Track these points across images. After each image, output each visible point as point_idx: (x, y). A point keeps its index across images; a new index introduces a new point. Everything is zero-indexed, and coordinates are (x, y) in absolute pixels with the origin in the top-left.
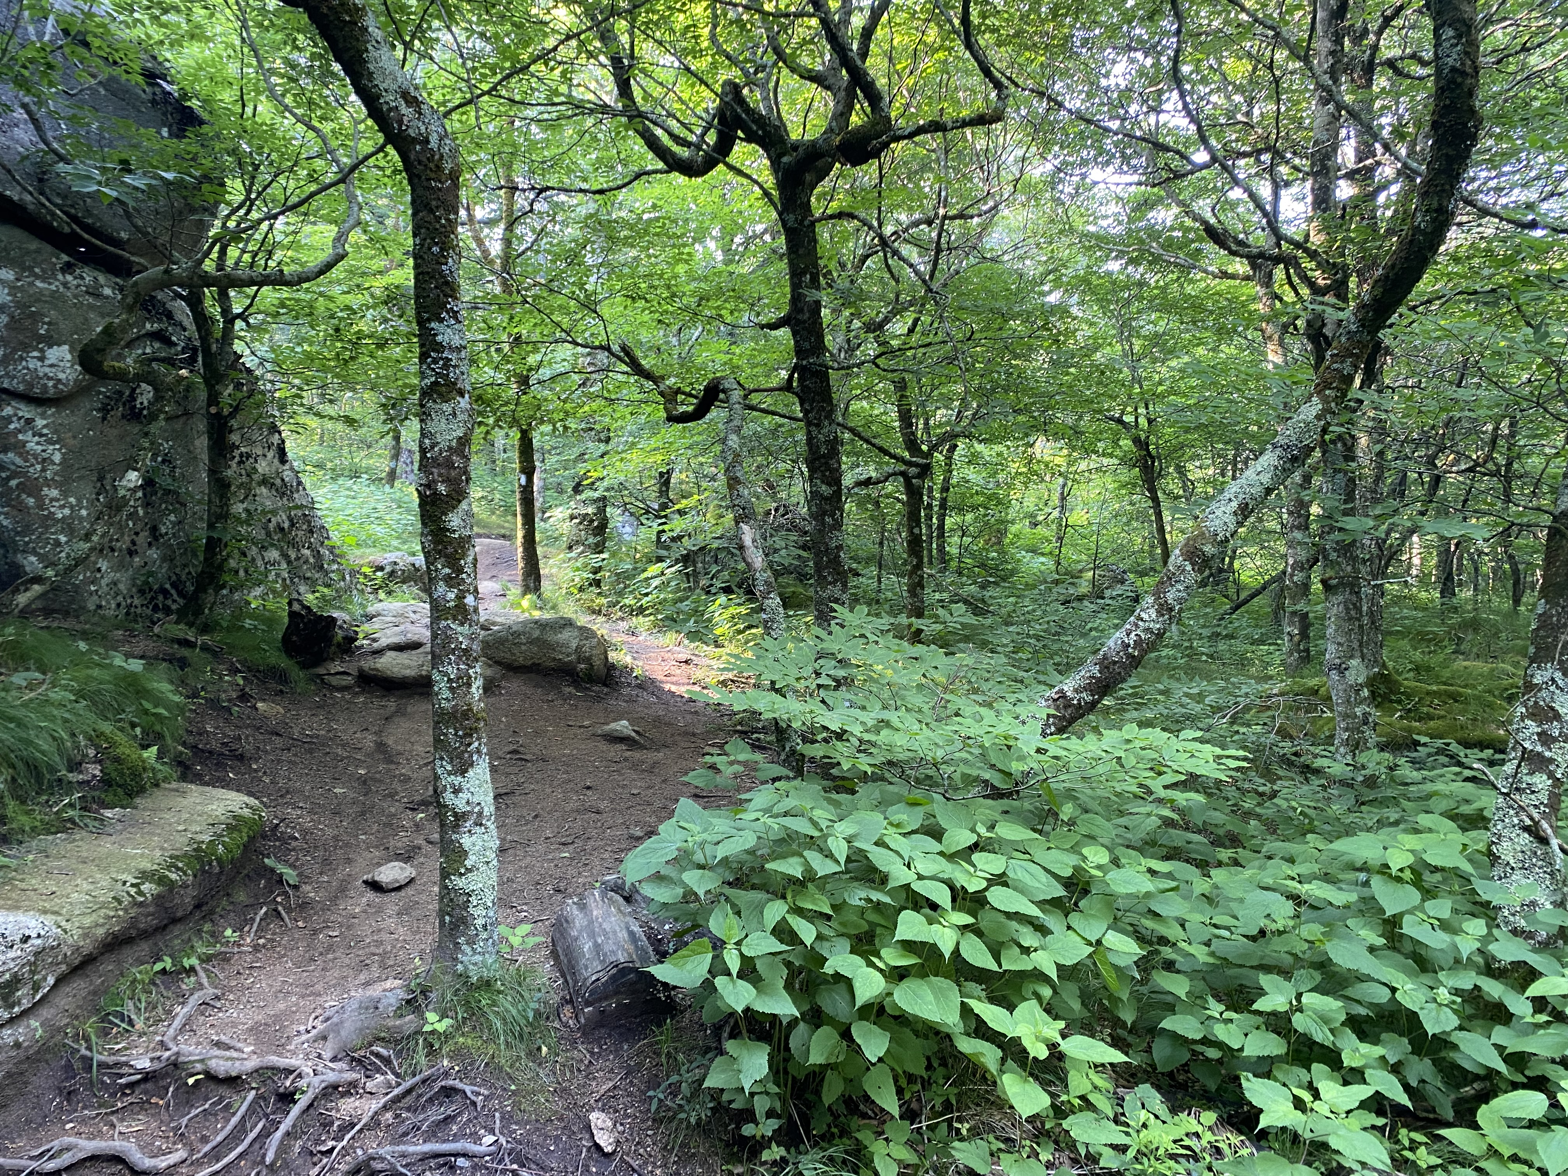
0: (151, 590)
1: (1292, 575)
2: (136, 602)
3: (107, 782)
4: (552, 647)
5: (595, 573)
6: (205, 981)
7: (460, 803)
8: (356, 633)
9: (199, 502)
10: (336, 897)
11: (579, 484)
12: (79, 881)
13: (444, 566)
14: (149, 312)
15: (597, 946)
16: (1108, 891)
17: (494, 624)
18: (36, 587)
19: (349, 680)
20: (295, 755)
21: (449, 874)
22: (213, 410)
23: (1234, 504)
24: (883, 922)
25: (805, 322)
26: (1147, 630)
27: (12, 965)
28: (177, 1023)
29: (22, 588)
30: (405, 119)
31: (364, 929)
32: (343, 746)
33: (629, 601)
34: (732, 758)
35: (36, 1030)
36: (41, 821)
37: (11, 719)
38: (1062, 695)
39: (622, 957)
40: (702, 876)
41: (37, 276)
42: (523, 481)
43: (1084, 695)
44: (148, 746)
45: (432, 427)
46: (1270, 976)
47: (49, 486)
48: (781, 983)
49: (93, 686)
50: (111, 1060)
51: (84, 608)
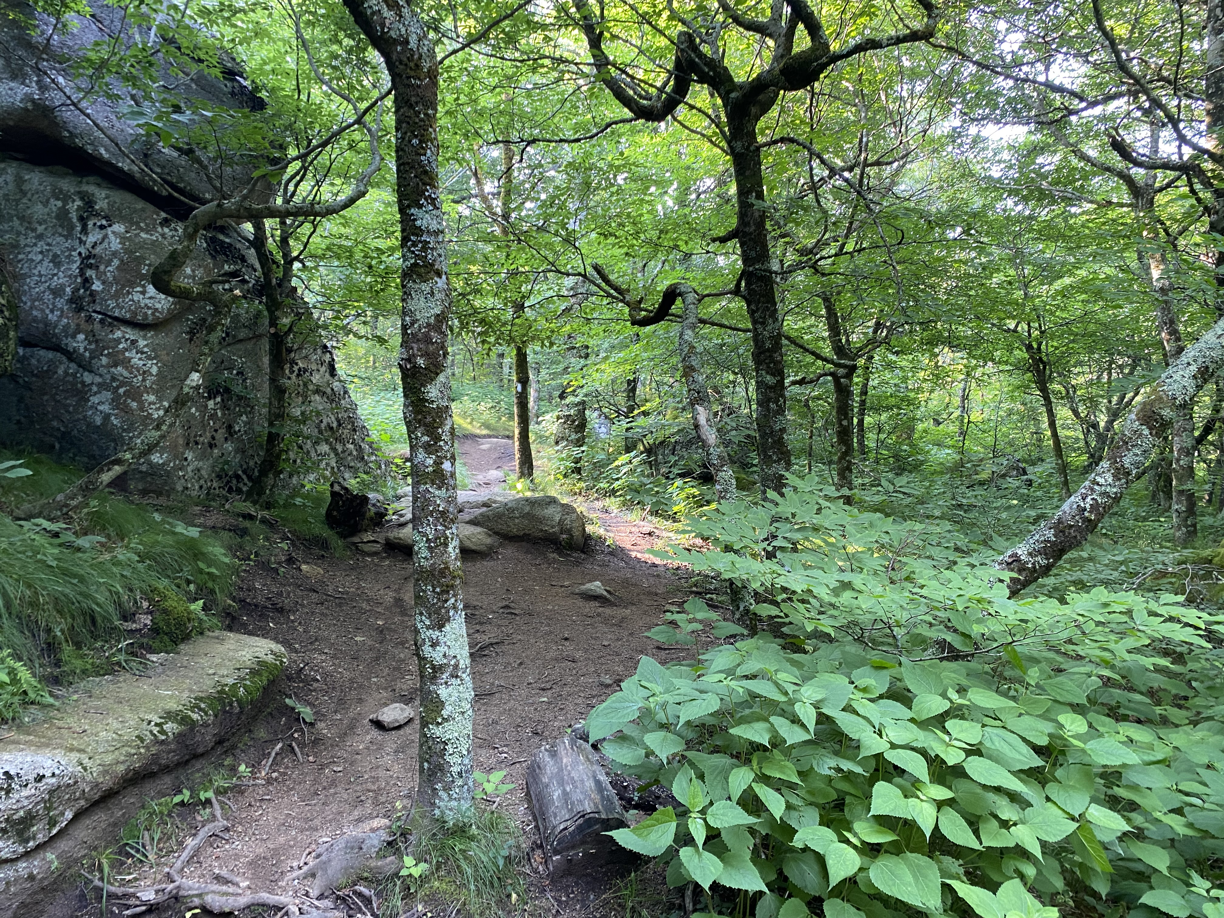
0: (226, 475)
1: (1178, 460)
2: (215, 484)
3: (155, 630)
4: (541, 520)
5: (576, 463)
6: (218, 813)
7: (437, 656)
8: (386, 509)
9: (264, 406)
10: (345, 734)
11: (563, 392)
12: (110, 721)
13: (423, 434)
14: (227, 256)
15: (565, 793)
16: (1086, 760)
17: (495, 502)
18: (117, 468)
19: (378, 547)
20: (328, 608)
21: (428, 723)
22: (272, 330)
23: (1194, 368)
24: (852, 791)
25: (751, 234)
26: (1104, 494)
27: (26, 803)
28: (185, 855)
29: (106, 469)
30: (387, 22)
31: (364, 765)
32: (368, 601)
33: (603, 485)
34: (691, 616)
35: (51, 862)
36: (92, 664)
37: (75, 576)
38: (1016, 558)
39: (588, 807)
40: (665, 739)
41: (142, 230)
42: (519, 389)
43: (1039, 558)
44: (196, 599)
45: (412, 305)
47: (148, 393)
48: (748, 855)
49: (158, 549)
50: (120, 891)
51: (174, 489)
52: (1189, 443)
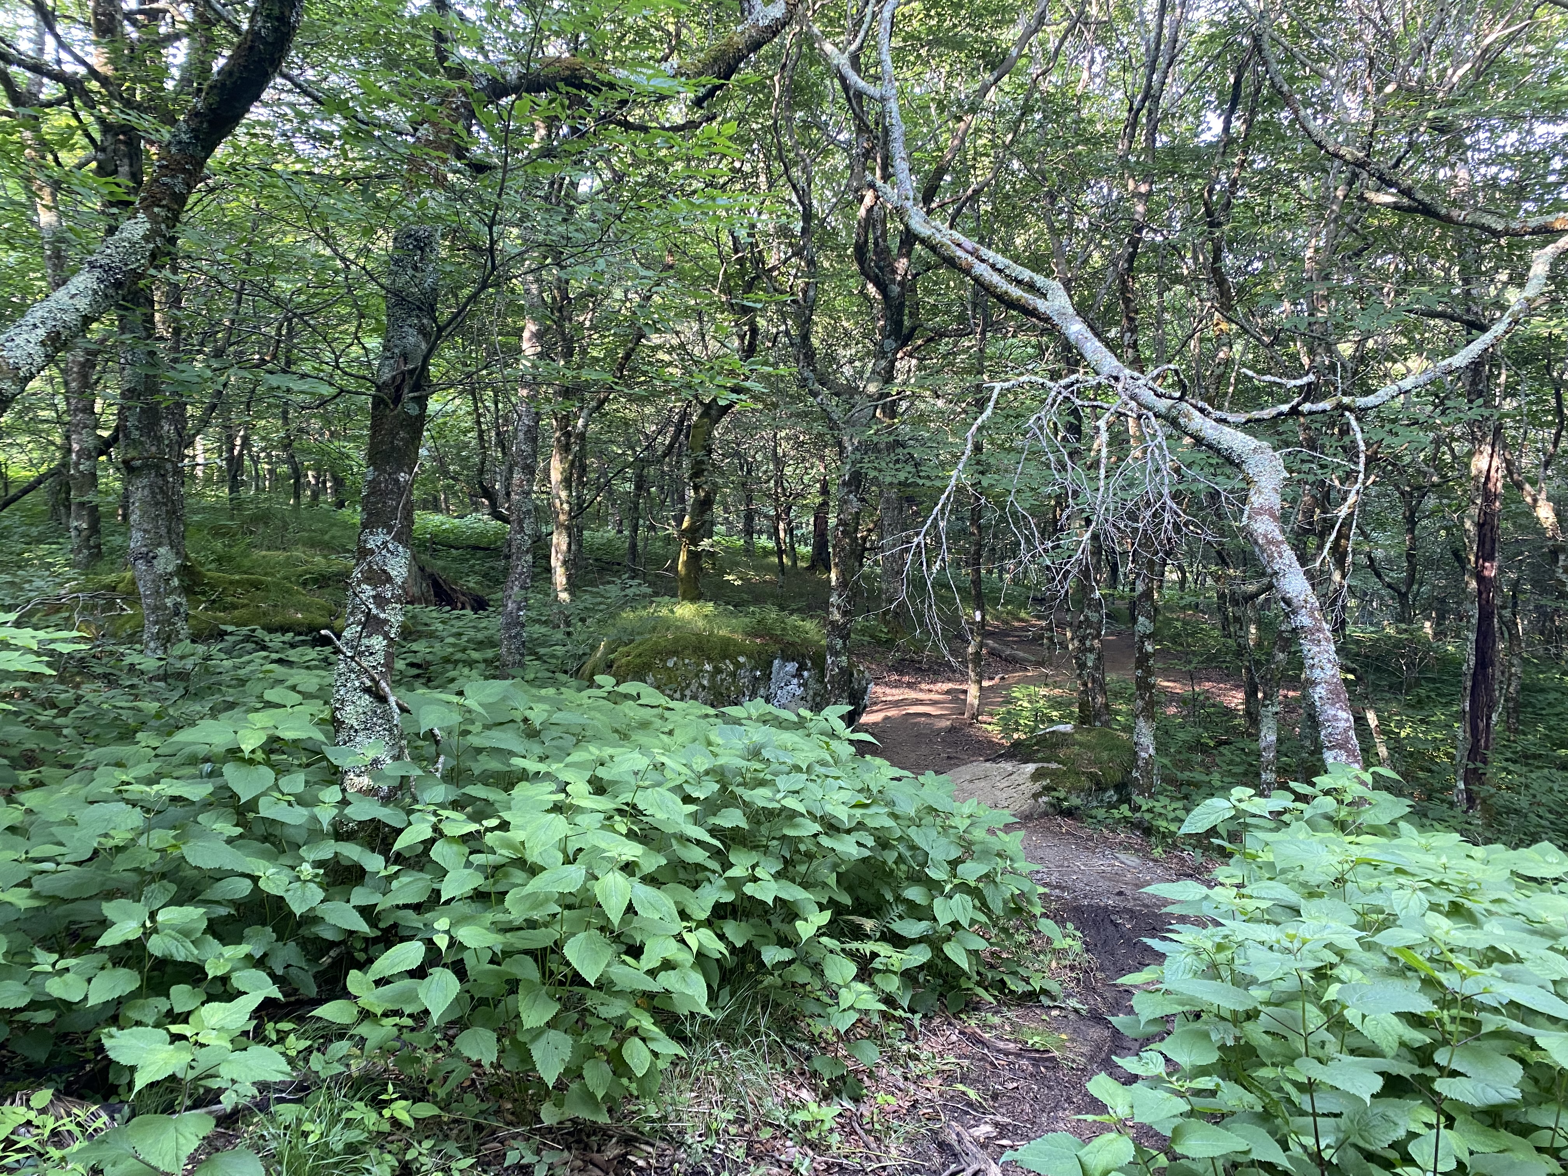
1: (77, 464)
46: (115, 903)
52: (90, 443)
